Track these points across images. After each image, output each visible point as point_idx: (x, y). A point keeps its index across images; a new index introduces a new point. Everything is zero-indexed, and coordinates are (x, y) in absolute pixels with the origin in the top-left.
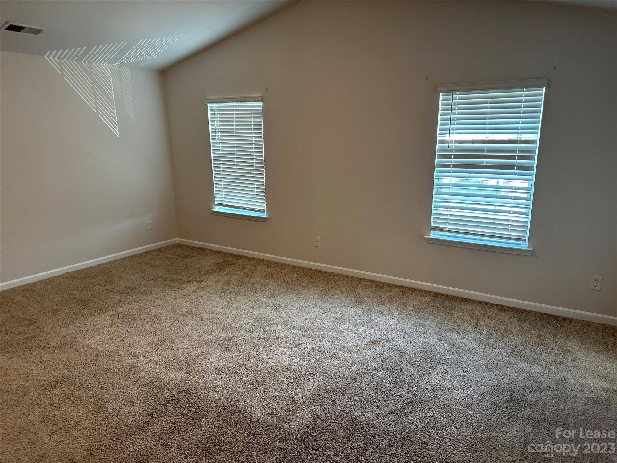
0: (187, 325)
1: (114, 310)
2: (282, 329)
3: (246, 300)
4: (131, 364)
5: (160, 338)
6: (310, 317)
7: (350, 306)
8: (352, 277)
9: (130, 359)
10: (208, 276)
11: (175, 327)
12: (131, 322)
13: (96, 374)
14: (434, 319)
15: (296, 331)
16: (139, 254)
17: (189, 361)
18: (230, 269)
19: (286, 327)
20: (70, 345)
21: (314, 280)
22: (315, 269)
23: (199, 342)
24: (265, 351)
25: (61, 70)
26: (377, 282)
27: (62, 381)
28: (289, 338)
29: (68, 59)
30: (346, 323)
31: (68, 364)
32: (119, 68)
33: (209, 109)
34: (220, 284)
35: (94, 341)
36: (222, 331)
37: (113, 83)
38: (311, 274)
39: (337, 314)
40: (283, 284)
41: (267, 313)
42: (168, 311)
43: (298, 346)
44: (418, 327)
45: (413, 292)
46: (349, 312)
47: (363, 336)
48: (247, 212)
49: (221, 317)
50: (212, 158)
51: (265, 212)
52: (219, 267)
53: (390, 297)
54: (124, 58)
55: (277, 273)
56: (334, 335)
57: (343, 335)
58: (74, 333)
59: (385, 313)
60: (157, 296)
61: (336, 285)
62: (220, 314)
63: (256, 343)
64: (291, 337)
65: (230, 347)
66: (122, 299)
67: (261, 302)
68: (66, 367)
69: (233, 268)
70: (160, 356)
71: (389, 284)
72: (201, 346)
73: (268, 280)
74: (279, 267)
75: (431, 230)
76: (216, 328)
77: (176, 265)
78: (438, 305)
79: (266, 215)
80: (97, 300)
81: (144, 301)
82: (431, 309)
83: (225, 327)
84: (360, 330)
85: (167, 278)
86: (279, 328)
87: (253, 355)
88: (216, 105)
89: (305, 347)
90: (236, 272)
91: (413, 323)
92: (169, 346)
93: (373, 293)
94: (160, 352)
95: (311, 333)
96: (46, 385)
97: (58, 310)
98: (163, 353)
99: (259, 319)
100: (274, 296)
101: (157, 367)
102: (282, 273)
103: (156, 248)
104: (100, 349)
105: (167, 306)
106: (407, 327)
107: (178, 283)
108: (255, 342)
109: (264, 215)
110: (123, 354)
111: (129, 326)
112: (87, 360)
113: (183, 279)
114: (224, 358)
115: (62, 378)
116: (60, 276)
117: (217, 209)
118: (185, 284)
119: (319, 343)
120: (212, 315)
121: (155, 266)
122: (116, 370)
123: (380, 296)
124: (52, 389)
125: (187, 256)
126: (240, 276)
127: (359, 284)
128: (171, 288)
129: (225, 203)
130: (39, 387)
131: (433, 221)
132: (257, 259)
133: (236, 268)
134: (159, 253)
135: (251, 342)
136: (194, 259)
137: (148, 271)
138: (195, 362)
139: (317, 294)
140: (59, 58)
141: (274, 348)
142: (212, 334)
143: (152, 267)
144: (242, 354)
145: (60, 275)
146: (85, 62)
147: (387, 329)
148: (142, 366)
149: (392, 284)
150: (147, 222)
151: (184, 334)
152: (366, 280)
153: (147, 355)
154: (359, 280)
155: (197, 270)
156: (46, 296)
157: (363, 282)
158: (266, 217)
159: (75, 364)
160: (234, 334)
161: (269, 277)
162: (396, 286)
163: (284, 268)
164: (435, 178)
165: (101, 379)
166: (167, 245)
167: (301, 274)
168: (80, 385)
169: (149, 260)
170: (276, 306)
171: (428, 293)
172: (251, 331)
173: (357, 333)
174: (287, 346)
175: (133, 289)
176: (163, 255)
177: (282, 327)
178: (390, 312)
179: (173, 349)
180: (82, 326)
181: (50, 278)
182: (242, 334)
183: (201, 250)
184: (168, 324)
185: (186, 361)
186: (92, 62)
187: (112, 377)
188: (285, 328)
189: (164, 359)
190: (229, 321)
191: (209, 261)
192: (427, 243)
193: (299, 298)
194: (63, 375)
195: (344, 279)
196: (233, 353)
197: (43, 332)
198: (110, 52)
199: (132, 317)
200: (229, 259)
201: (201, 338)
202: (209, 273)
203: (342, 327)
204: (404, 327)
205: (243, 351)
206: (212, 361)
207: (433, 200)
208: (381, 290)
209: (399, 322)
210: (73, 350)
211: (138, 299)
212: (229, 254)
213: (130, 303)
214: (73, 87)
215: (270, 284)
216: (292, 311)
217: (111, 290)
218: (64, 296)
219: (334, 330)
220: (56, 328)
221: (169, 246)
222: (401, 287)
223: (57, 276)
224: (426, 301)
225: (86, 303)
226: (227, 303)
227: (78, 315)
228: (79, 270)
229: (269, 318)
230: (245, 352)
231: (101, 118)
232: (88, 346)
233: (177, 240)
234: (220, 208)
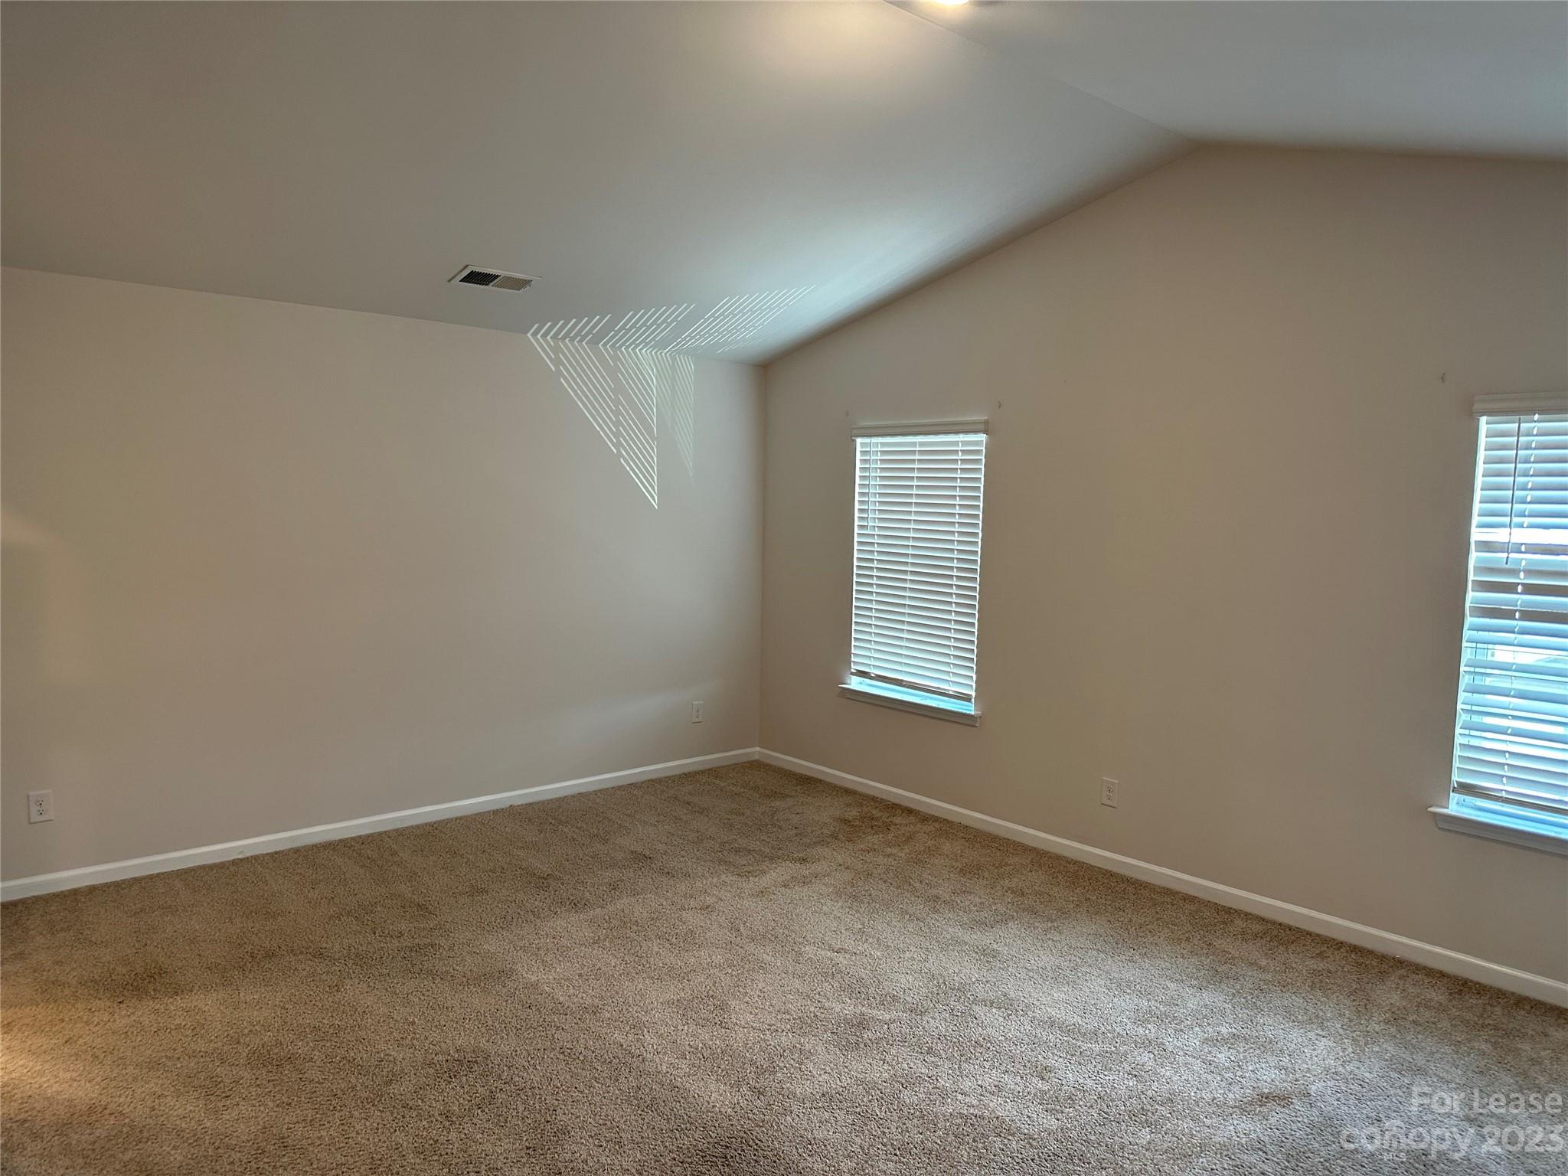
0: (763, 967)
1: (602, 907)
2: (1001, 1019)
3: (908, 926)
4: (624, 1046)
5: (695, 992)
6: (1079, 998)
7: (1194, 982)
8: (1207, 904)
9: (623, 1034)
10: (820, 850)
11: (735, 968)
12: (635, 940)
13: (546, 1057)
14: (1455, 1056)
15: (1038, 1031)
16: (669, 777)
17: (758, 1063)
18: (873, 839)
19: (1011, 1015)
20: (499, 978)
21: (1095, 897)
22: (1099, 868)
23: (788, 1017)
24: (950, 1072)
25: (557, 362)
26: (1280, 924)
27: (472, 1061)
28: (1019, 1047)
29: (572, 340)
30: (1181, 1030)
31: (490, 1023)
32: (674, 359)
33: (859, 449)
34: (848, 876)
35: (551, 977)
36: (844, 999)
37: (657, 390)
38: (1089, 880)
39: (1156, 1001)
40: (1010, 897)
41: (962, 969)
42: (721, 926)
43: (1043, 1073)
44: (1403, 1072)
45: (1390, 969)
46: (1193, 1000)
47: (1231, 1075)
48: (927, 698)
49: (845, 962)
50: (855, 563)
51: (973, 700)
52: (849, 831)
53: (1319, 973)
54: (686, 337)
55: (994, 865)
56: (1145, 1058)
57: (1172, 1064)
58: (510, 951)
59: (1300, 1017)
60: (698, 884)
61: (1158, 919)
62: (843, 952)
63: (927, 1045)
64: (1022, 1045)
65: (862, 1045)
66: (621, 881)
67: (949, 937)
68: (483, 1030)
69: (881, 836)
70: (692, 1038)
71: (1318, 935)
72: (791, 1030)
73: (968, 881)
74: (1000, 850)
75: (1453, 791)
76: (831, 987)
77: (748, 813)
78: (1468, 1016)
79: (973, 708)
80: (567, 877)
81: (668, 894)
82: (1445, 1024)
83: (853, 989)
84: (1222, 1056)
85: (725, 843)
86: (991, 1015)
87: (920, 1077)
88: (875, 440)
89: (1061, 1078)
90: (889, 849)
91: (1387, 1060)
92: (716, 1015)
93: (1266, 954)
94: (693, 1028)
95: (1079, 1043)
96: (438, 1066)
97: (484, 891)
98: (699, 1031)
99: (941, 981)
100: (983, 925)
101: (684, 1065)
102: (1007, 865)
103: (707, 767)
104: (561, 999)
105: (721, 914)
106: (1369, 1070)
107: (748, 858)
108: (927, 1043)
109: (969, 709)
110: (609, 1019)
111: (630, 952)
112: (530, 1020)
113: (760, 850)
114: (846, 1070)
115: (473, 1056)
116: (495, 812)
117: (855, 683)
118: (764, 861)
119: (1102, 1076)
120: (823, 952)
121: (702, 811)
122: (591, 1056)
123: (1287, 967)
124: (450, 1077)
125: (774, 795)
126: (898, 859)
127: (1225, 923)
128: (732, 869)
129: (874, 672)
130: (422, 1068)
131: (1458, 765)
132: (944, 820)
133: (890, 837)
134: (714, 780)
135: (915, 1040)
136: (790, 802)
137: (685, 820)
138: (774, 1067)
139: (1101, 936)
140: (554, 337)
141: (976, 1067)
142: (819, 1002)
143: (695, 811)
144: (890, 1068)
145: (497, 810)
146: (605, 345)
147: (1305, 1066)
148: (649, 1056)
149: (1327, 937)
150: (694, 703)
151: (752, 990)
152: (1248, 916)
153: (663, 1030)
154: (1225, 915)
155: (795, 831)
156: (462, 856)
157: (1238, 922)
158: (973, 713)
159: (503, 1026)
160: (875, 1012)
161: (970, 871)
162: (1339, 945)
163: (1013, 854)
164: (1464, 644)
165: (555, 1072)
166: (733, 762)
167: (1060, 876)
168: (509, 1078)
169: (690, 794)
170: (986, 954)
171: (1438, 975)
172: (918, 1011)
173: (1214, 1064)
174: (1012, 1069)
175: (649, 860)
176: (723, 784)
177: (1001, 1014)
178: (1317, 1017)
179: (724, 1025)
180: (529, 936)
181: (476, 815)
182: (894, 1015)
183: (807, 782)
184: (718, 959)
185: (753, 1063)
186: (621, 346)
187: (579, 1071)
188: (1007, 1018)
189: (702, 1048)
190: (863, 976)
191: (824, 813)
192: (1439, 828)
193: (1050, 942)
194: (476, 1049)
195: (1182, 905)
196: (869, 1061)
197: (446, 940)
198: (659, 326)
199: (640, 928)
200: (874, 812)
201: (793, 1008)
202: (822, 842)
203: (1171, 1040)
204: (1358, 1068)
205: (893, 1060)
206: (815, 1073)
207: (1460, 706)
208: (1290, 951)
209: (1344, 1050)
210: (504, 990)
211: (657, 886)
212: (874, 799)
213: (638, 894)
214: (576, 399)
215: (974, 893)
216: (1031, 974)
217: (599, 856)
218: (500, 859)
219: (1146, 1044)
220: (475, 933)
221: (736, 764)
222: (1355, 949)
223: (489, 812)
224: (1431, 1000)
225: (543, 883)
226: (860, 926)
227: (523, 908)
228: (539, 803)
229: (966, 984)
230: (899, 1065)
231: (625, 465)
232: (535, 986)
233: (755, 752)
234: (861, 683)
